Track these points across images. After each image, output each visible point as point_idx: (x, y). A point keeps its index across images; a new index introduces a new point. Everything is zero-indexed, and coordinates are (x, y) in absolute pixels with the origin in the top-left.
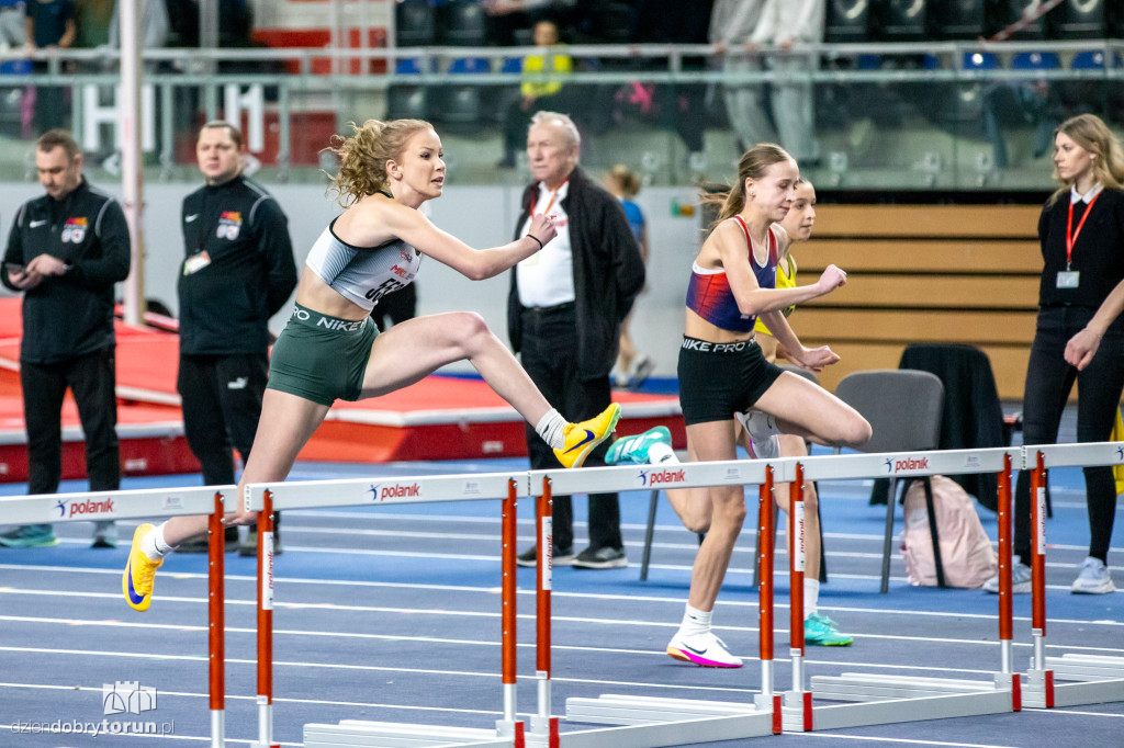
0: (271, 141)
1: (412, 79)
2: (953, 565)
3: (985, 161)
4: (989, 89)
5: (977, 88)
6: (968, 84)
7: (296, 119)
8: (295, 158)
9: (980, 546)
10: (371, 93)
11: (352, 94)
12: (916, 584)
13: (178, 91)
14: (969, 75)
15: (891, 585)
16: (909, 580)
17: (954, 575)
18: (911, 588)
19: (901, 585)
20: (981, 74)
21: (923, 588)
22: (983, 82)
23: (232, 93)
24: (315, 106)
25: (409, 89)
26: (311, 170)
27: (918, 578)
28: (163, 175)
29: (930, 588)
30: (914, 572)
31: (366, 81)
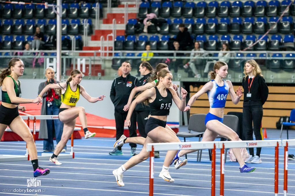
0: (87, 70)
1: (118, 57)
3: (241, 76)
4: (242, 61)
5: (239, 61)
6: (237, 60)
7: (92, 66)
8: (92, 74)
9: (246, 153)
10: (109, 60)
11: (105, 60)
12: (232, 161)
13: (67, 59)
14: (238, 58)
15: (226, 161)
16: (230, 160)
18: (231, 162)
19: (228, 161)
20: (240, 58)
21: (233, 162)
22: (240, 60)
23: (79, 60)
24: (97, 63)
25: (118, 59)
26: (96, 77)
27: (232, 160)
28: (64, 78)
29: (235, 162)
30: (231, 158)
31: (108, 58)
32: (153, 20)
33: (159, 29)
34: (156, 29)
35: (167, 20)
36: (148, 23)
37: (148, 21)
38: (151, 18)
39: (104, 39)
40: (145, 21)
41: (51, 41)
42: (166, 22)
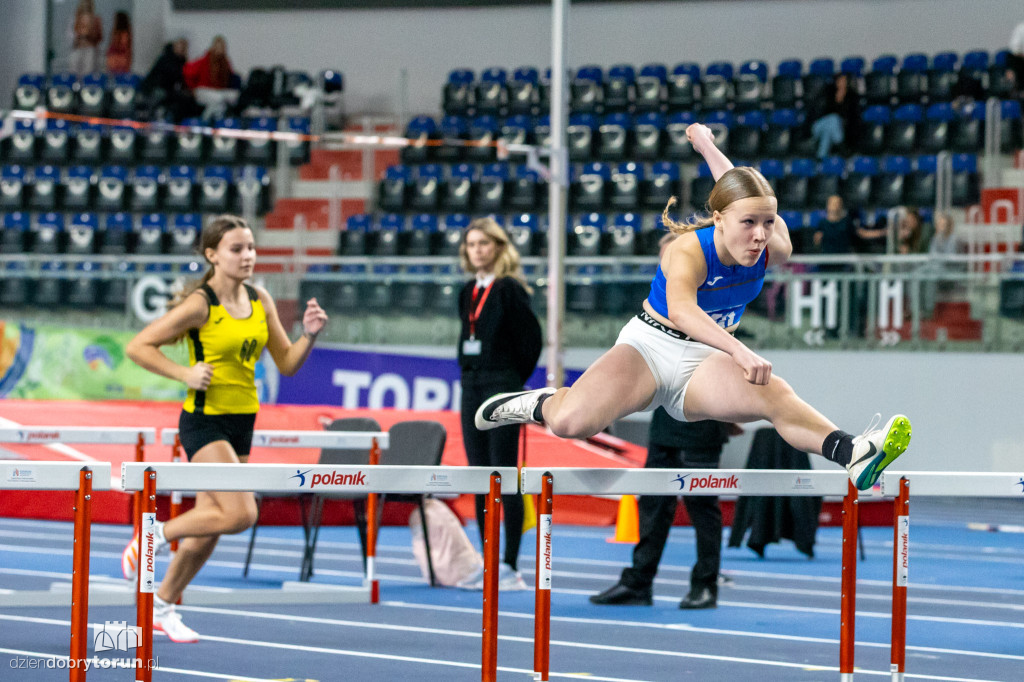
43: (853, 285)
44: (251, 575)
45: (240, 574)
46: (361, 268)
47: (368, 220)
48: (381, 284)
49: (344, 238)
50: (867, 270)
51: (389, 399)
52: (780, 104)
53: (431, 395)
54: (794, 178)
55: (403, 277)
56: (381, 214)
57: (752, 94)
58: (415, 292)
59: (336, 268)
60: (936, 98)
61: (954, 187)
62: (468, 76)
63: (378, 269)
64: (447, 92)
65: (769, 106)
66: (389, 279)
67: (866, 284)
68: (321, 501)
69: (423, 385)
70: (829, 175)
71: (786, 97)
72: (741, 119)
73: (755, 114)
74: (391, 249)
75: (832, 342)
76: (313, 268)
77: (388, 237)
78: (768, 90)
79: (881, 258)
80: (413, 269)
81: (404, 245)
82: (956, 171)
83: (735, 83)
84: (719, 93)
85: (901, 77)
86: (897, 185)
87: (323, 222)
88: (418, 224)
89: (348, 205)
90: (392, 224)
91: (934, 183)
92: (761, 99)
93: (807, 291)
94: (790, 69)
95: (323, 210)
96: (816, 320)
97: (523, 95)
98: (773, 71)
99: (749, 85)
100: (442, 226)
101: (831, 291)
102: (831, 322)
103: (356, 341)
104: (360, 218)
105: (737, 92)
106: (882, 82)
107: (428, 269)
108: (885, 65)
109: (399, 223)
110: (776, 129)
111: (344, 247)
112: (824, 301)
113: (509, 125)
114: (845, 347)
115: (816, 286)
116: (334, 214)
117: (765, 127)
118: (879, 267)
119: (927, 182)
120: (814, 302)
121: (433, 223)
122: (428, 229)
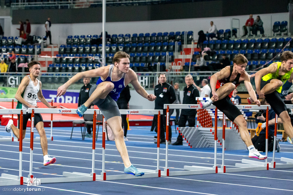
2: (110, 137)
17: (110, 139)
32: (208, 52)
33: (211, 58)
34: (210, 58)
35: (216, 51)
36: (204, 54)
37: (204, 52)
38: (206, 51)
39: (175, 64)
40: (202, 53)
41: (147, 66)
42: (215, 53)
43: (151, 77)
44: (72, 138)
45: (70, 138)
46: (53, 75)
47: (53, 65)
48: (56, 77)
49: (48, 68)
50: (153, 75)
51: (60, 100)
52: (133, 42)
53: (69, 99)
54: (137, 57)
55: (61, 76)
56: (55, 64)
57: (128, 40)
58: (63, 79)
59: (47, 74)
60: (164, 41)
61: (169, 59)
62: (72, 37)
63: (56, 75)
64: (67, 40)
65: (131, 42)
66: (58, 77)
67: (153, 78)
68: (86, 124)
69: (67, 97)
70: (144, 56)
71: (135, 41)
72: (126, 45)
73: (129, 44)
74: (58, 71)
75: (147, 89)
76: (43, 75)
77: (57, 68)
78: (131, 40)
79: (156, 72)
80: (63, 75)
81: (60, 70)
82: (170, 55)
83: (124, 38)
84: (121, 40)
85: (157, 37)
86: (157, 58)
87: (44, 65)
88: (63, 65)
89: (49, 62)
90: (58, 66)
91: (165, 57)
92: (129, 41)
93: (142, 79)
94: (135, 35)
95: (44, 63)
96: (144, 84)
97: (82, 41)
98: (132, 36)
99: (127, 39)
100: (68, 66)
101: (147, 79)
102: (147, 85)
103: (52, 89)
104: (52, 65)
105: (124, 40)
106: (153, 38)
107: (66, 75)
108: (154, 35)
109: (59, 66)
110: (133, 47)
111: (49, 70)
112: (145, 81)
113: (80, 46)
114: (150, 90)
115: (144, 78)
116: (47, 64)
117: (131, 47)
118: (156, 74)
119: (164, 57)
120: (143, 81)
121: (66, 65)
122: (65, 67)
